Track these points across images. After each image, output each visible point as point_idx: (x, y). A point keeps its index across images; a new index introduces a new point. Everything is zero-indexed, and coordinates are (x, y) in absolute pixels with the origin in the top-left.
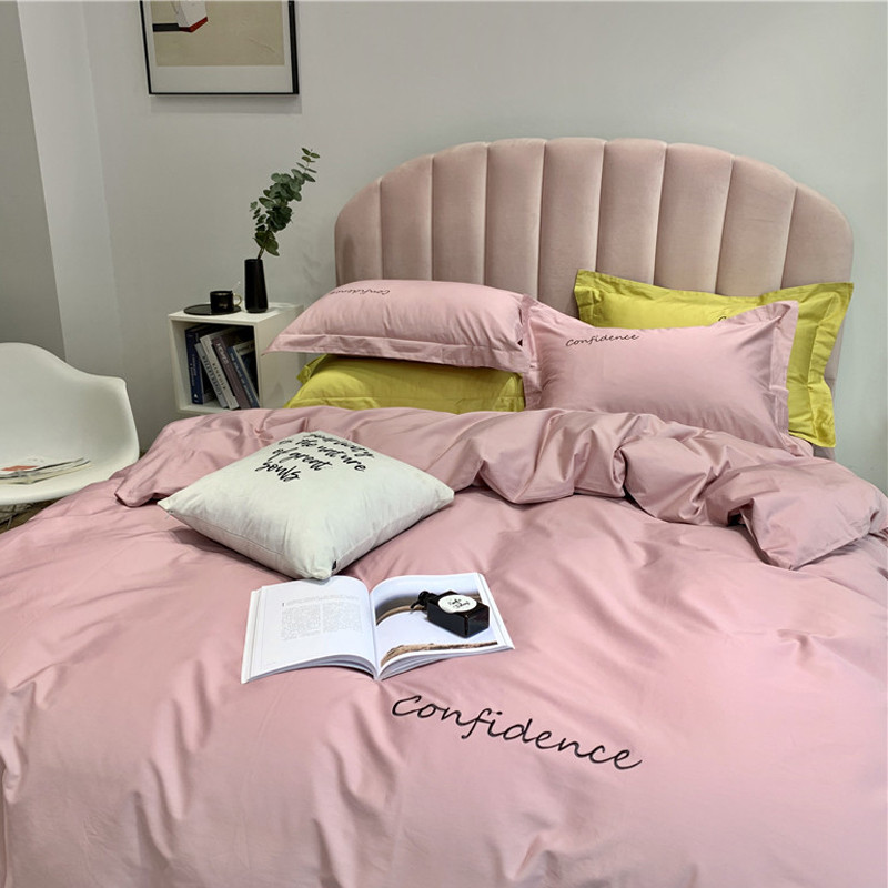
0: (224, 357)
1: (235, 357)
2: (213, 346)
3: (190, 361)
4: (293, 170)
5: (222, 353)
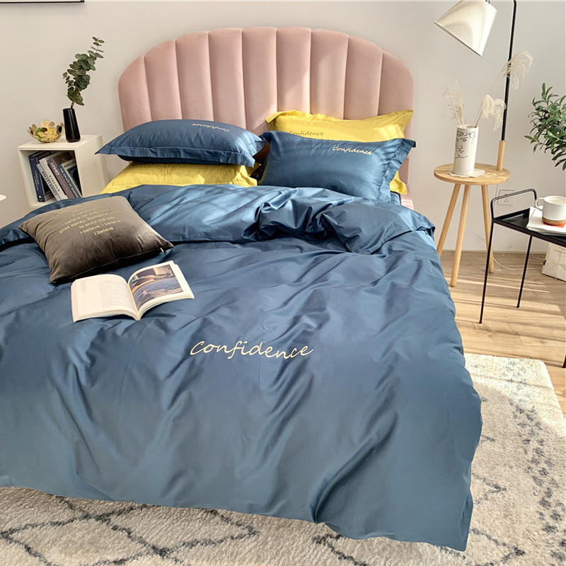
0: (56, 171)
1: (63, 170)
2: (48, 165)
3: (34, 175)
4: (89, 51)
5: (55, 168)
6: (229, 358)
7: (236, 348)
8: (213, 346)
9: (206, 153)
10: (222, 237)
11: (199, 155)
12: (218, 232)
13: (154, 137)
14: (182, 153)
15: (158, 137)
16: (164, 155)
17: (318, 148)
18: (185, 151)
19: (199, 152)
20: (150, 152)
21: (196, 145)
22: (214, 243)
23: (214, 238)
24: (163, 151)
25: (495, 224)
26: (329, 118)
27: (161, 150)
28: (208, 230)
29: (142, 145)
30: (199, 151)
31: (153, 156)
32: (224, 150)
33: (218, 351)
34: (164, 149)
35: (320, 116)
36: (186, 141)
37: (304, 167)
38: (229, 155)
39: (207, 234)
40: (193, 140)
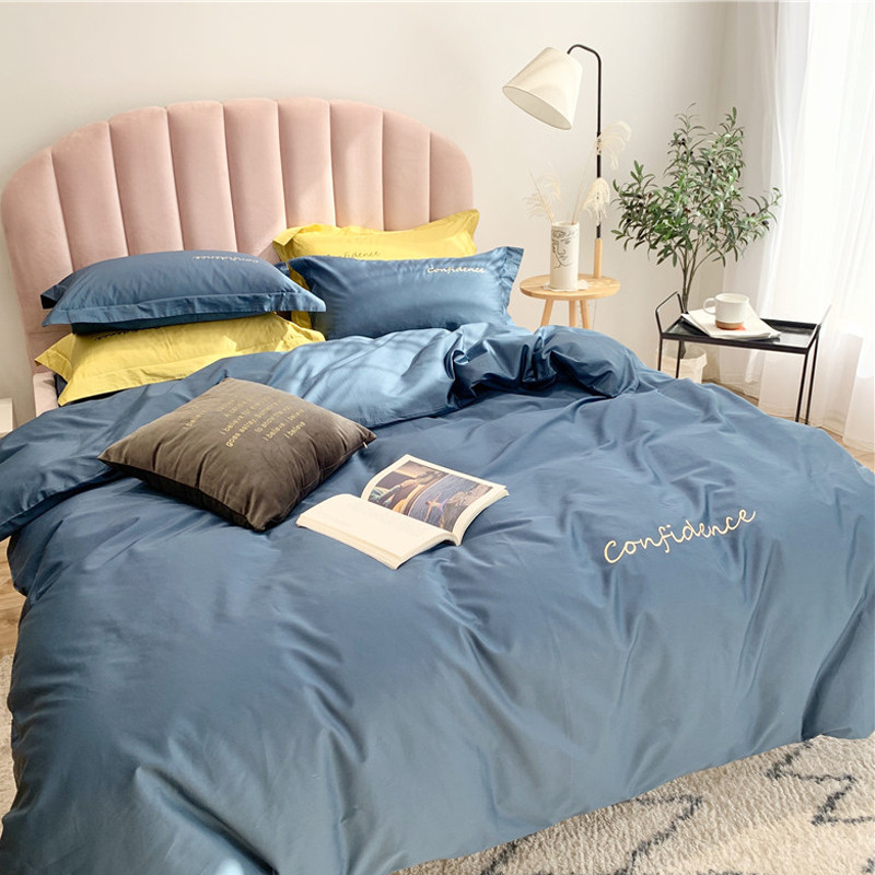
6: (667, 551)
7: (663, 537)
8: (633, 543)
9: (237, 299)
10: (419, 412)
11: (227, 306)
12: (413, 404)
13: (140, 284)
14: (197, 305)
15: (148, 285)
16: (164, 313)
17: (404, 273)
18: (202, 302)
19: (227, 300)
20: (139, 311)
21: (218, 289)
22: (409, 423)
23: (408, 414)
24: (162, 306)
25: (664, 340)
26: (368, 231)
27: (158, 304)
28: (399, 405)
29: (122, 301)
30: (225, 297)
31: (145, 316)
32: (269, 291)
33: (645, 547)
34: (165, 303)
35: (355, 229)
36: (200, 284)
37: (399, 301)
38: (280, 298)
39: (398, 412)
40: (211, 282)
